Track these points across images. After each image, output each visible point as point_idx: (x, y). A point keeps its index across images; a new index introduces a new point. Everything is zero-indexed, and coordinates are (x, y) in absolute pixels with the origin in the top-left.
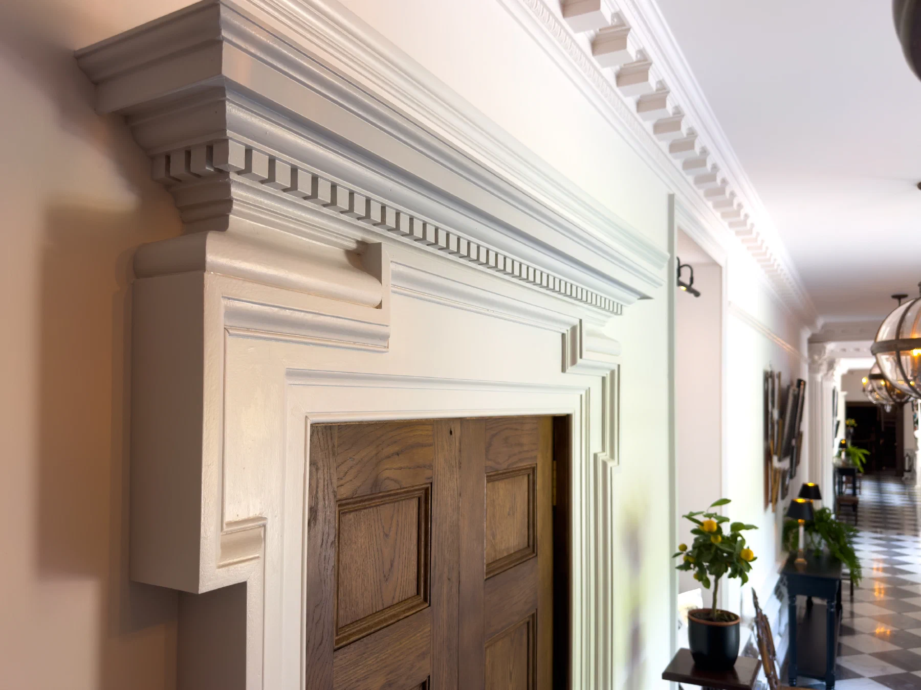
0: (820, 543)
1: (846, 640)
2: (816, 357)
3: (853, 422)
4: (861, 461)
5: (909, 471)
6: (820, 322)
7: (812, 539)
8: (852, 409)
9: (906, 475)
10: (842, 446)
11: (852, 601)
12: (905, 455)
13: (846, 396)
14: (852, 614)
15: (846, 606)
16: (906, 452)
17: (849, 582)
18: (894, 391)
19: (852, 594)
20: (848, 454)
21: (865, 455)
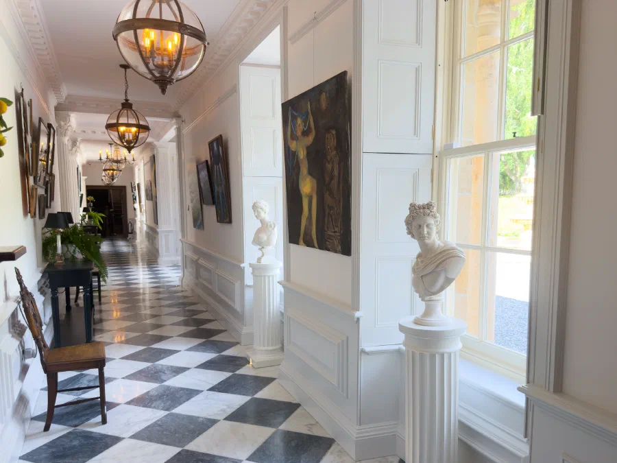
0: (74, 251)
1: (98, 327)
2: (62, 123)
3: (91, 198)
4: (100, 221)
5: (131, 233)
6: (65, 91)
7: (68, 249)
8: (91, 190)
9: (130, 236)
10: (85, 210)
11: (100, 304)
12: (129, 222)
13: (86, 180)
14: (101, 311)
15: (97, 308)
16: (129, 221)
17: (97, 294)
18: (124, 138)
19: (100, 300)
20: (90, 217)
21: (102, 217)
